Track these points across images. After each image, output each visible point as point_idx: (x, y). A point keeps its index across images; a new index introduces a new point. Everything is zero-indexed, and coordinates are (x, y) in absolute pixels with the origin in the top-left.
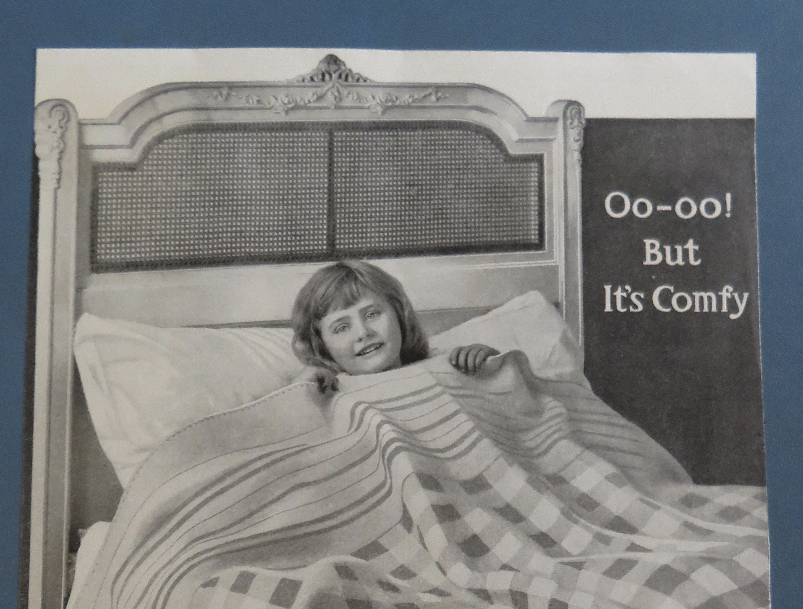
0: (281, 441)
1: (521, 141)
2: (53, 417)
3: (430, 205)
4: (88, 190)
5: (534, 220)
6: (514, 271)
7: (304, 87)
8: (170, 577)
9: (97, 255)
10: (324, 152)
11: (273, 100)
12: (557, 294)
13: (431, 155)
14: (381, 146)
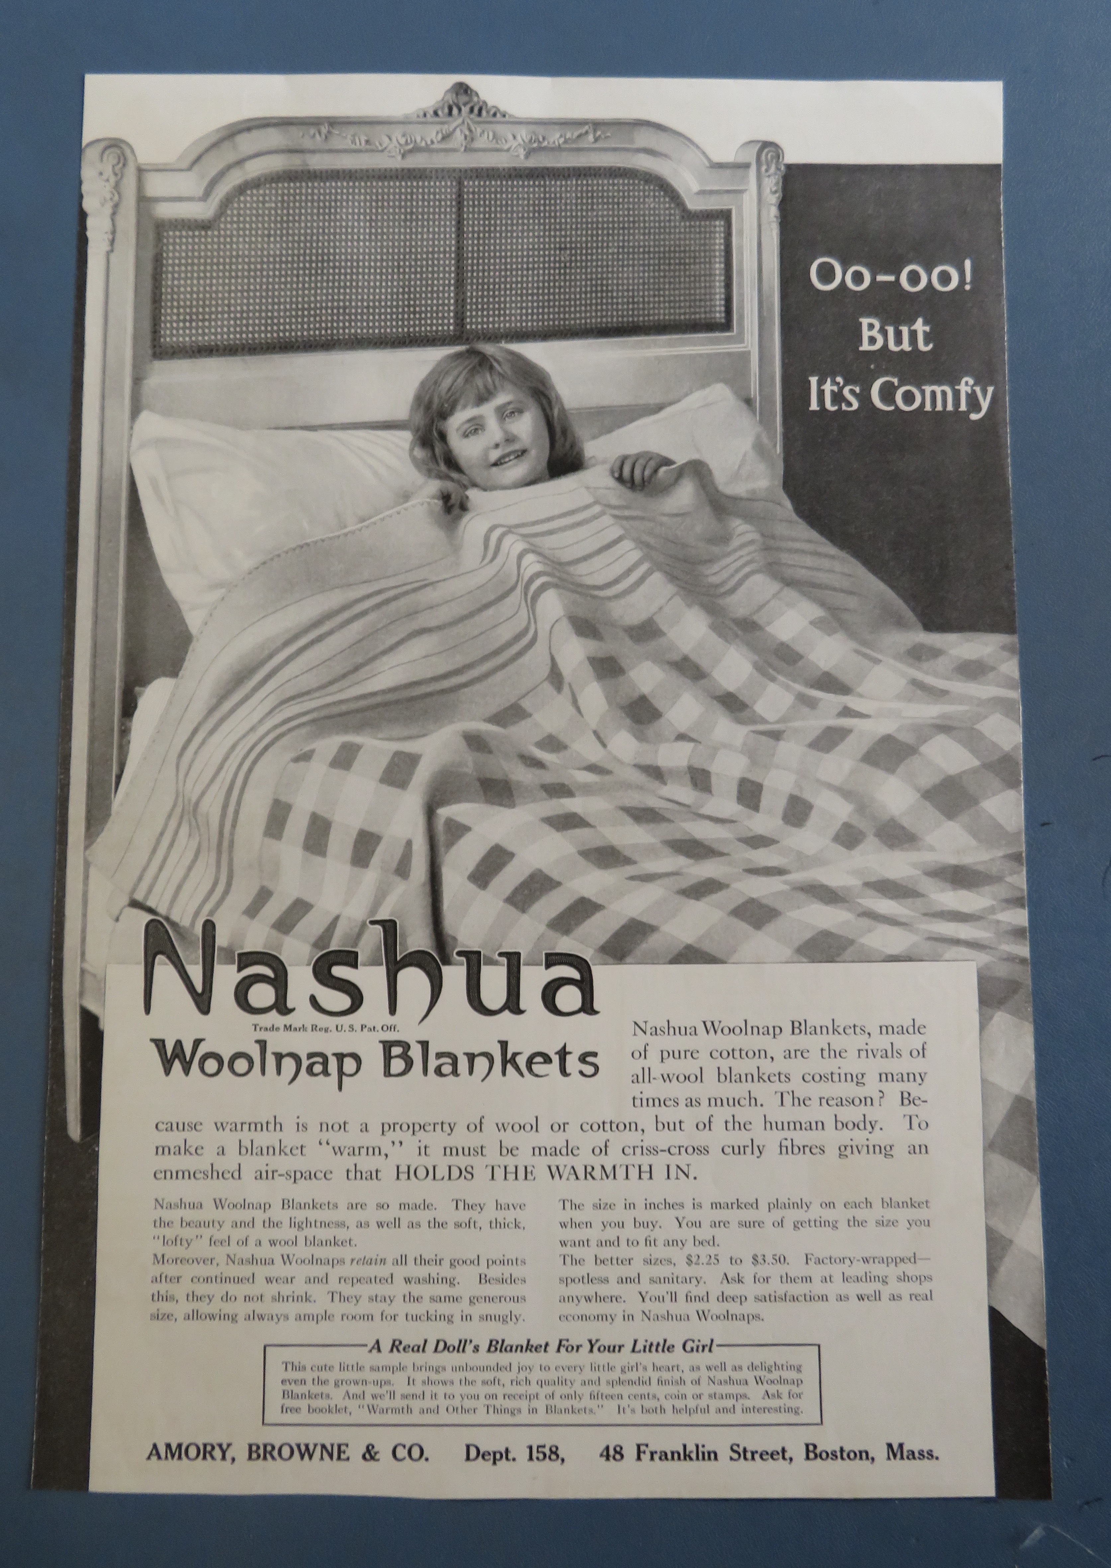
0: (395, 575)
1: (702, 193)
2: (102, 544)
4: (149, 254)
5: (720, 293)
6: (693, 357)
7: (426, 123)
8: (252, 749)
9: (160, 337)
10: (451, 206)
11: (386, 140)
12: (749, 388)
13: (587, 210)
14: (523, 199)
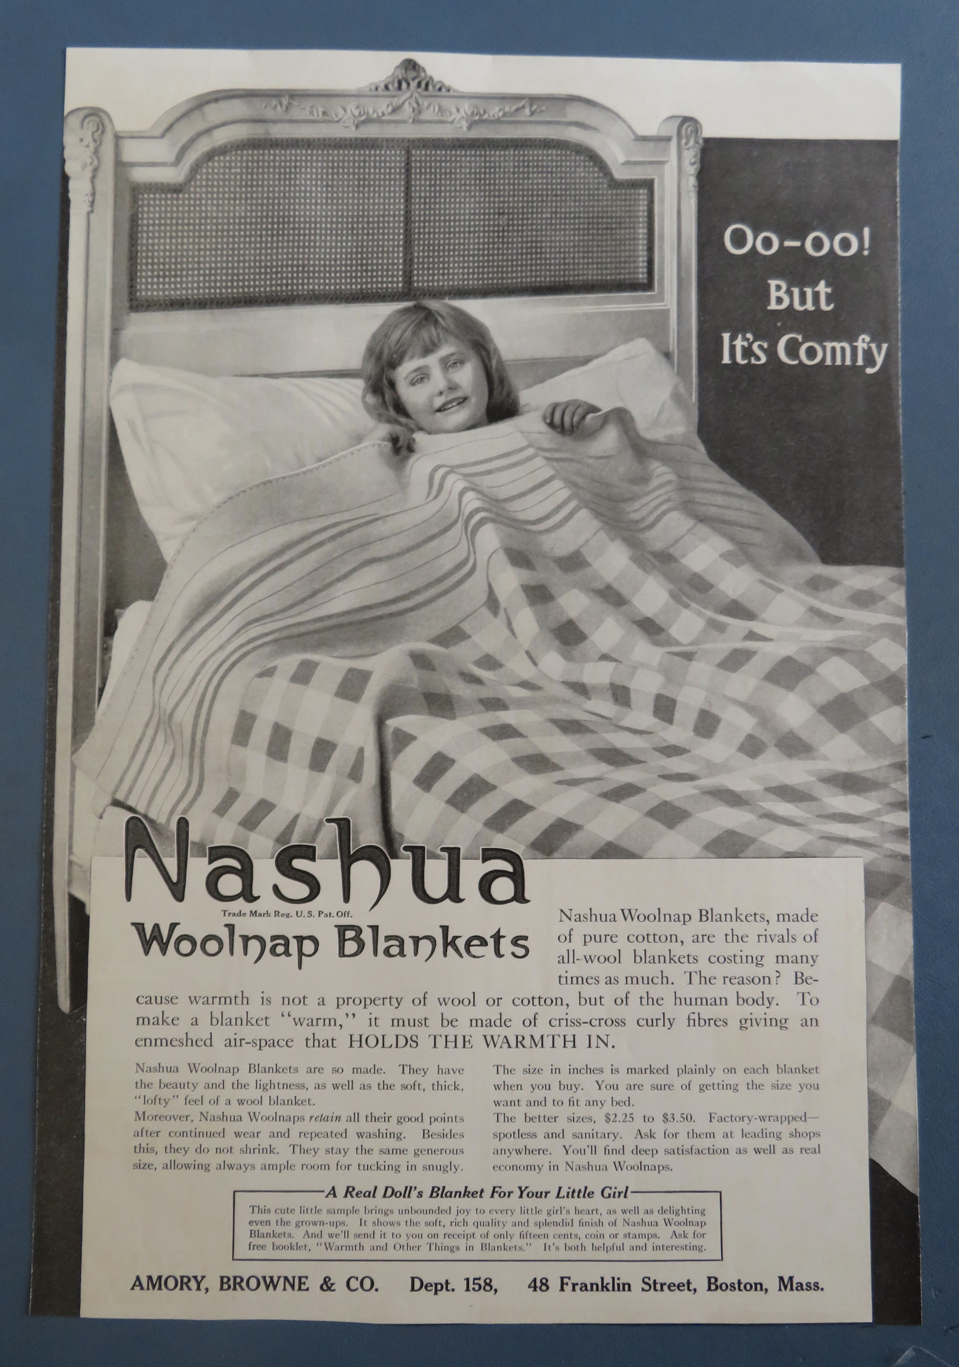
0: (349, 510)
1: (628, 163)
2: (85, 480)
3: (522, 237)
4: (126, 214)
5: (643, 256)
6: (618, 314)
7: (377, 96)
8: (220, 665)
9: (136, 291)
10: (400, 174)
11: (341, 112)
12: (668, 343)
13: (523, 179)
14: (466, 167)
